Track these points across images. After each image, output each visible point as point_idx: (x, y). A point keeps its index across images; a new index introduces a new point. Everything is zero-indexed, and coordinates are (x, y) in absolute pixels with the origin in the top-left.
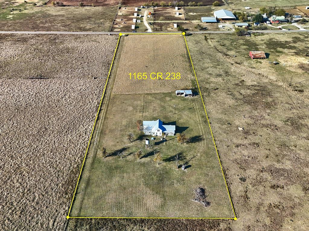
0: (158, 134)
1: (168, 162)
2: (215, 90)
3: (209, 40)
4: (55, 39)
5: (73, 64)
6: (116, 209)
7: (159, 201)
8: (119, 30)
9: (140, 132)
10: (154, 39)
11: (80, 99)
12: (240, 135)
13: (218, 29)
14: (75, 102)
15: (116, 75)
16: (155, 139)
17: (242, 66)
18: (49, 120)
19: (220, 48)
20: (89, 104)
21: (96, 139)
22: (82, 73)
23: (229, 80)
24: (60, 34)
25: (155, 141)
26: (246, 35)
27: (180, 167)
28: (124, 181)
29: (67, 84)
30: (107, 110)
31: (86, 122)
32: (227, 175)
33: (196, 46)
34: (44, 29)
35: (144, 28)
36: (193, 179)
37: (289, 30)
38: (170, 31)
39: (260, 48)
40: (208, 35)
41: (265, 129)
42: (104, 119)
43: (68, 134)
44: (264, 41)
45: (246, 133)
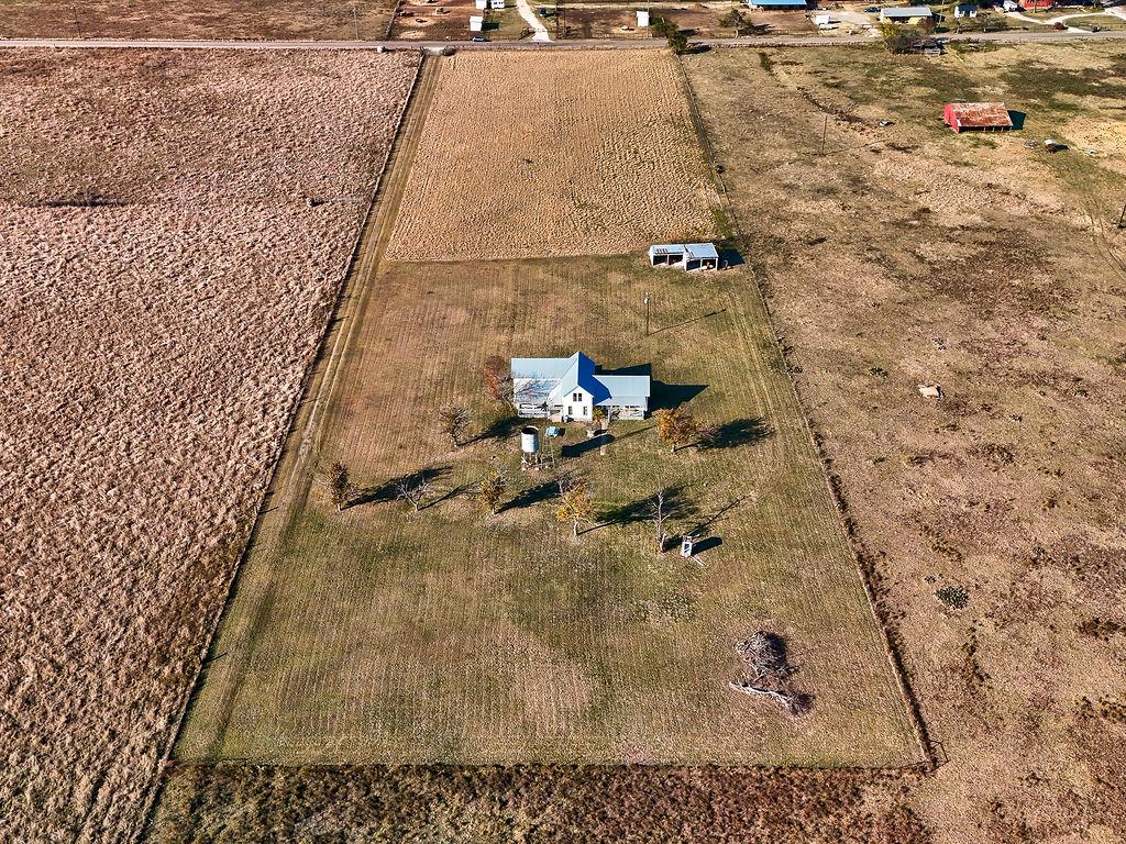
0: (577, 415)
1: (619, 526)
2: (811, 244)
3: (777, 69)
4: (163, 66)
5: (229, 152)
6: (384, 727)
7: (580, 689)
8: (420, 34)
9: (497, 405)
10: (559, 64)
11: (248, 280)
12: (929, 416)
13: (814, 29)
14: (226, 291)
15: (401, 193)
16: (561, 432)
17: (917, 158)
18: (112, 358)
19: (822, 93)
20: (285, 298)
21: (307, 432)
22: (264, 183)
23: (869, 208)
24: (185, 49)
25: (565, 441)
26: (926, 51)
27: (671, 545)
28: (426, 604)
29: (198, 225)
30: (360, 323)
31: (267, 369)
32: (881, 579)
33: (726, 87)
34: (119, 30)
35: (519, 28)
36: (731, 594)
37: (1095, 30)
38: (621, 38)
39: (985, 94)
40: (775, 50)
41: (1032, 392)
42: (347, 355)
43: (191, 412)
44: (999, 71)
45: (954, 406)
